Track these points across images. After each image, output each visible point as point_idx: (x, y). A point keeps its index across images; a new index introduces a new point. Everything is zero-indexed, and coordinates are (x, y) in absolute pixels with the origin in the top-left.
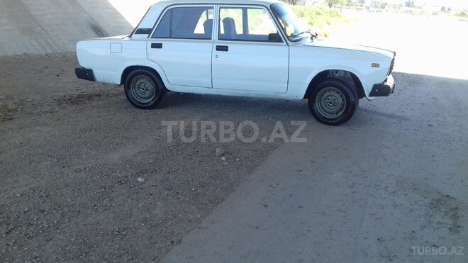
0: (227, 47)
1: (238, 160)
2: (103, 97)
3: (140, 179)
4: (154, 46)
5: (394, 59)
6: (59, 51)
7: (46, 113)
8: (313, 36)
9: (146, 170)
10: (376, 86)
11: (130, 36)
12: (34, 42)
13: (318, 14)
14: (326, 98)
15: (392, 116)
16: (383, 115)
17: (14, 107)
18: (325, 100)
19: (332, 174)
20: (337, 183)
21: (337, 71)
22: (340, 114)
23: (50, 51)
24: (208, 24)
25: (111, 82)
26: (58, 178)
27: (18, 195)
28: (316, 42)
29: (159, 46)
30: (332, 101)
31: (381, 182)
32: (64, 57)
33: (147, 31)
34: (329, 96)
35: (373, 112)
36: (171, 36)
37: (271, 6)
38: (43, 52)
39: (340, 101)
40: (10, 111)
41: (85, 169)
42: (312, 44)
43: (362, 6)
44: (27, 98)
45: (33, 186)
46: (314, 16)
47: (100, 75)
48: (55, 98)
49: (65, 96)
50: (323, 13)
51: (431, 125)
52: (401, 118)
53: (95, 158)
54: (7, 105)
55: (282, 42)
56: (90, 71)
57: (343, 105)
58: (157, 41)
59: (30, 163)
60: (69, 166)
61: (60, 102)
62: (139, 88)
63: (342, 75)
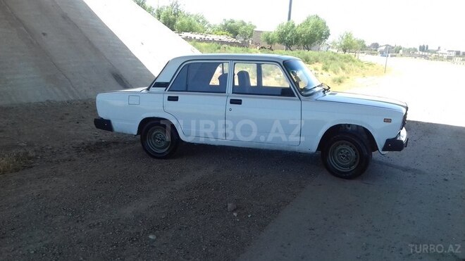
0: (241, 100)
1: (249, 216)
2: (120, 145)
3: (151, 237)
4: (170, 99)
5: (406, 114)
6: (80, 99)
7: (64, 161)
8: (325, 90)
9: (158, 227)
10: (388, 141)
11: (148, 89)
12: (57, 89)
13: (333, 59)
14: (340, 151)
15: (406, 170)
16: (397, 167)
17: (34, 154)
18: (338, 153)
19: (345, 234)
20: (350, 244)
21: (349, 125)
22: (353, 167)
23: (71, 98)
24: (223, 78)
25: (128, 132)
26: (71, 234)
27: (33, 252)
28: (328, 96)
29: (175, 99)
30: (345, 154)
31: (395, 243)
32: (85, 103)
33: (165, 85)
34: (341, 149)
35: (387, 165)
36: (187, 90)
37: (284, 62)
38: (65, 99)
39: (353, 154)
40: (30, 158)
41: (98, 224)
42: (324, 98)
43: (376, 50)
44: (48, 146)
45: (47, 242)
46: (329, 61)
47: (118, 125)
48: (74, 145)
49: (83, 144)
50: (338, 58)
51: (446, 180)
52: (415, 171)
53: (109, 213)
54: (27, 153)
55: (294, 96)
56: (109, 122)
57: (356, 159)
58: (173, 94)
59: (46, 217)
60: (83, 221)
61: (78, 149)
62: (155, 138)
63: (355, 128)
